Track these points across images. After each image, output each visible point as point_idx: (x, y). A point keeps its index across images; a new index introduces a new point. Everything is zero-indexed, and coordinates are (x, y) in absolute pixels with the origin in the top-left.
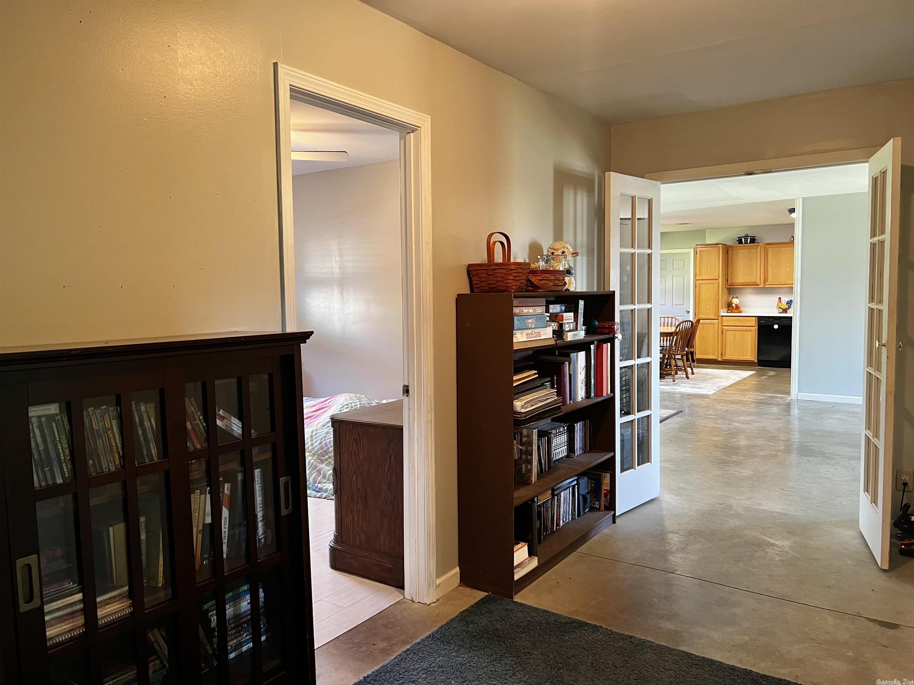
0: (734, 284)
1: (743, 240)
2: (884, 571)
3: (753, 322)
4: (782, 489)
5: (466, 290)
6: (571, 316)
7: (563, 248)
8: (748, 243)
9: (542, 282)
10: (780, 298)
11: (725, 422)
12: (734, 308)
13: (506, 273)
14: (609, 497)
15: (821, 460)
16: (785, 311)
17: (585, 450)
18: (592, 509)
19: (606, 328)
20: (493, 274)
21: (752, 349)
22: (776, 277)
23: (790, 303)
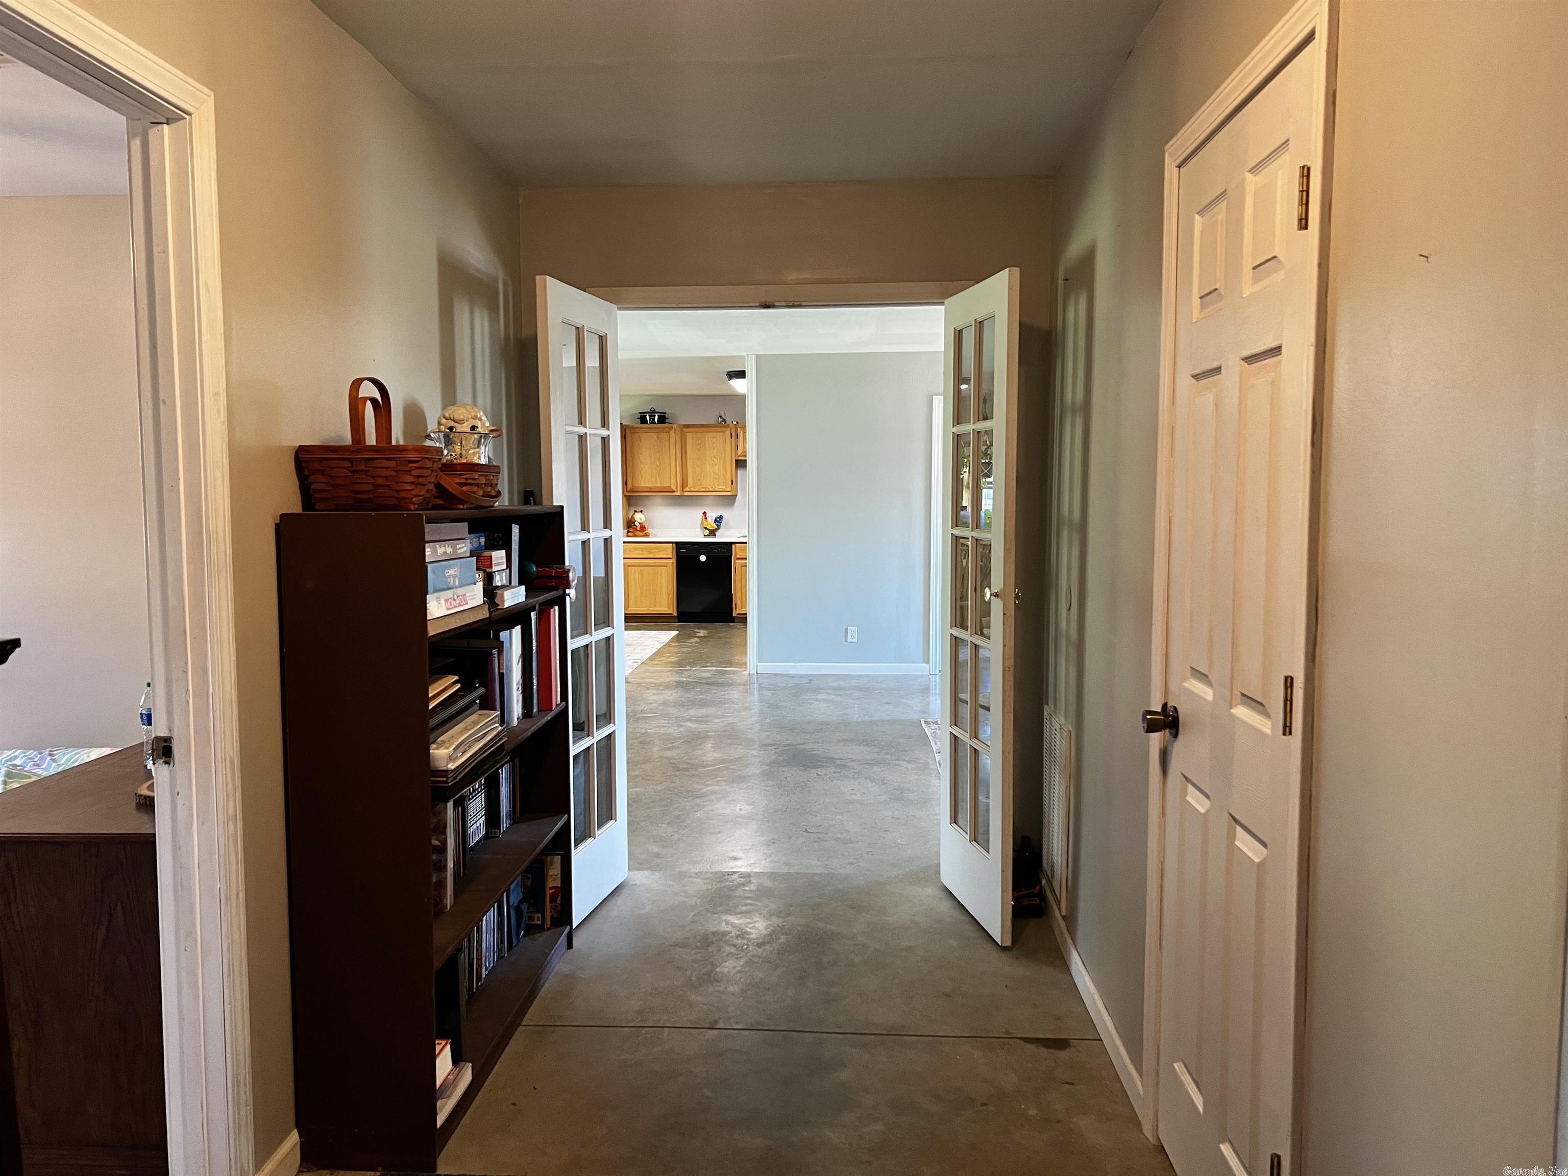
0: (635, 490)
1: (648, 417)
2: (1004, 949)
3: (669, 551)
4: (807, 832)
5: (294, 506)
6: (502, 558)
7: (472, 418)
8: (655, 423)
9: (465, 488)
10: (705, 513)
11: (670, 722)
12: (638, 529)
13: (399, 468)
14: (559, 901)
15: (834, 772)
16: (713, 533)
17: (515, 818)
18: (531, 930)
19: (551, 577)
20: (366, 471)
21: (668, 594)
22: (699, 480)
23: (718, 520)
